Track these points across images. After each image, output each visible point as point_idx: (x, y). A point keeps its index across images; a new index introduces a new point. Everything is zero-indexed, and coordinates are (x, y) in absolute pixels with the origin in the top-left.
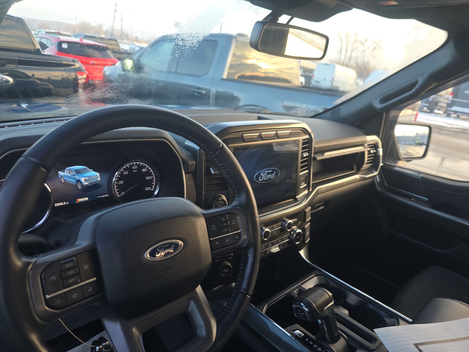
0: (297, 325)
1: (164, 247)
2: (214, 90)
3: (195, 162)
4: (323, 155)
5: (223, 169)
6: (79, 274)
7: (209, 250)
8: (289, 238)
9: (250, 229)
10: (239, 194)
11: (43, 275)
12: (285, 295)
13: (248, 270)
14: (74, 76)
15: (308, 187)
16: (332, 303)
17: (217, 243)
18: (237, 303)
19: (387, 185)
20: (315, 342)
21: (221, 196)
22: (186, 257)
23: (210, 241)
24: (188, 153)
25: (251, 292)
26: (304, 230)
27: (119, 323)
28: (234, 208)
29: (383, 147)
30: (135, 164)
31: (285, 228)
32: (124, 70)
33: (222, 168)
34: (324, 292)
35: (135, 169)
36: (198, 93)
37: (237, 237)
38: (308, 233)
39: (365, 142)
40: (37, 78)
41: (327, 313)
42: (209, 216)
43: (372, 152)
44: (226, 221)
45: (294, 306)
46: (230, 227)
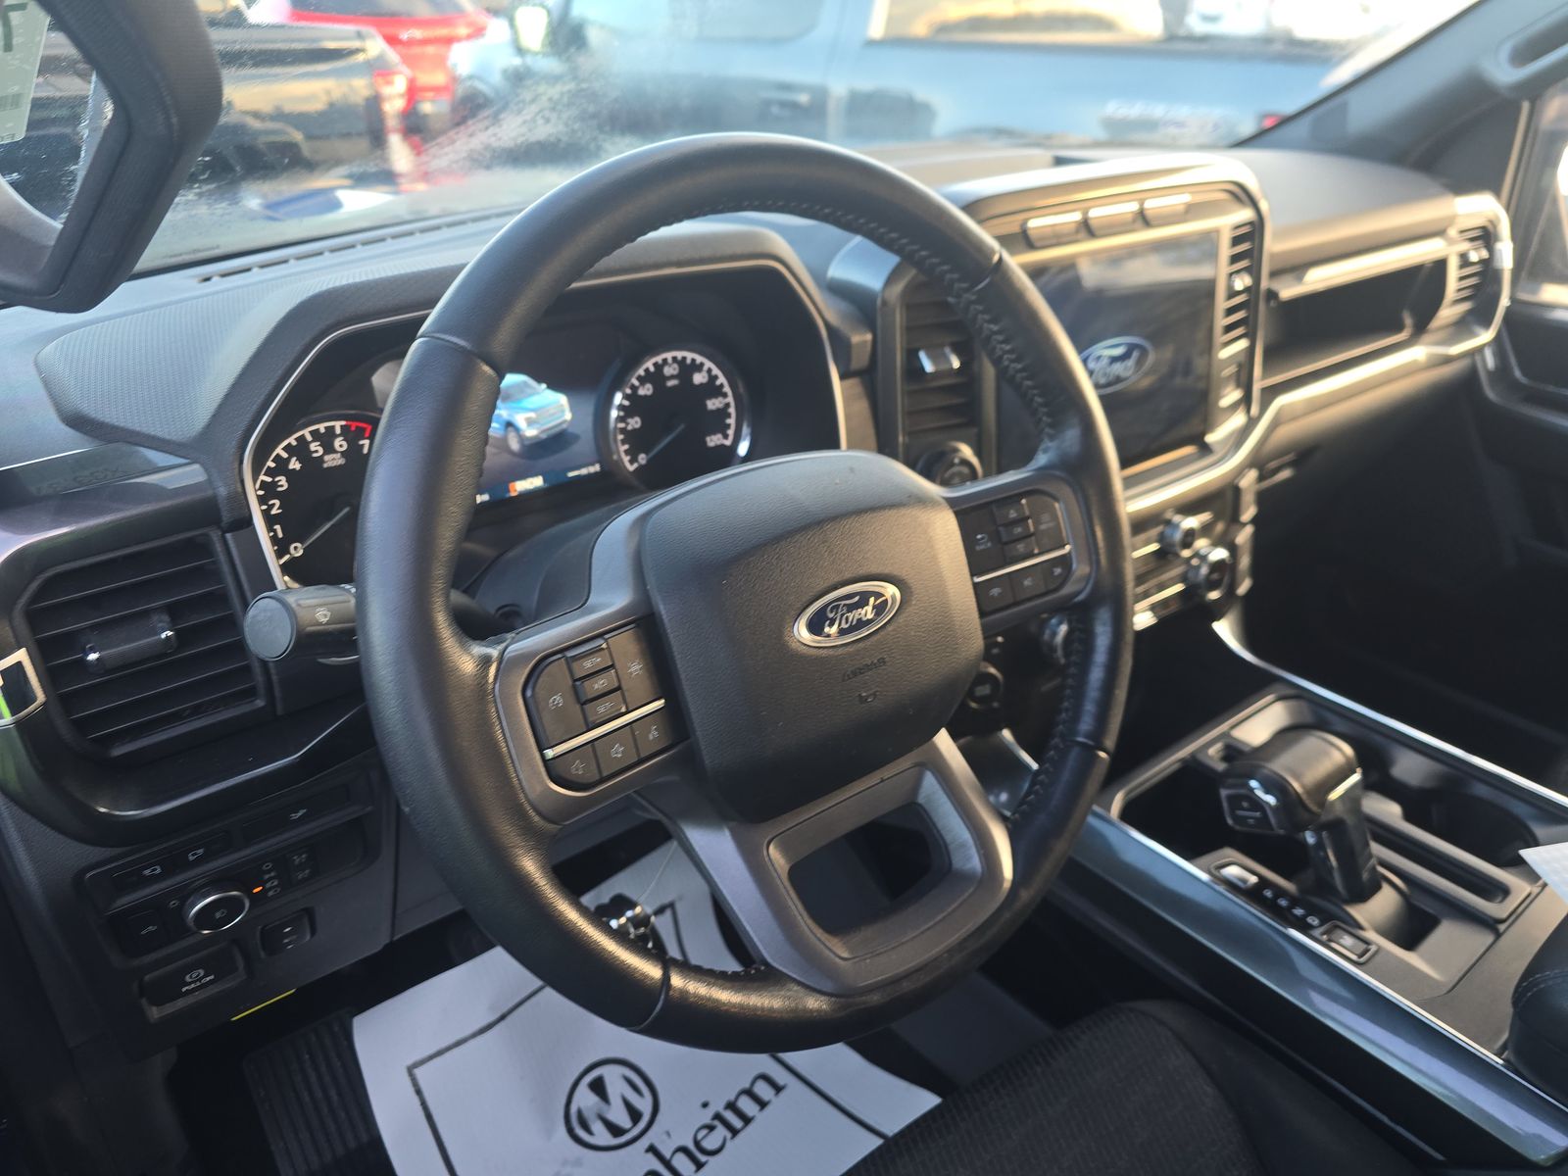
0: (1229, 853)
1: (845, 605)
2: (839, 87)
3: (869, 337)
4: (1300, 279)
5: (1002, 342)
6: (619, 688)
7: (975, 615)
8: (1183, 578)
9: (1101, 543)
10: (1057, 426)
11: (529, 693)
13: (1096, 675)
14: (366, 93)
15: (1246, 400)
16: (1356, 778)
17: (995, 591)
18: (1066, 775)
19: (1523, 380)
20: (1295, 902)
21: (956, 450)
22: (913, 633)
23: (976, 586)
24: (843, 305)
25: (1110, 741)
26: (1233, 549)
27: (727, 833)
28: (1044, 472)
29: (1514, 238)
30: (669, 359)
31: (1172, 545)
32: (520, 51)
33: (1000, 338)
34: (1328, 747)
35: (672, 377)
36: (783, 104)
37: (1058, 571)
38: (1245, 562)
39: (1451, 220)
40: (246, 113)
41: (1340, 811)
42: (964, 507)
43: (1474, 257)
44: (1023, 520)
45: (1224, 793)
46: (1033, 538)
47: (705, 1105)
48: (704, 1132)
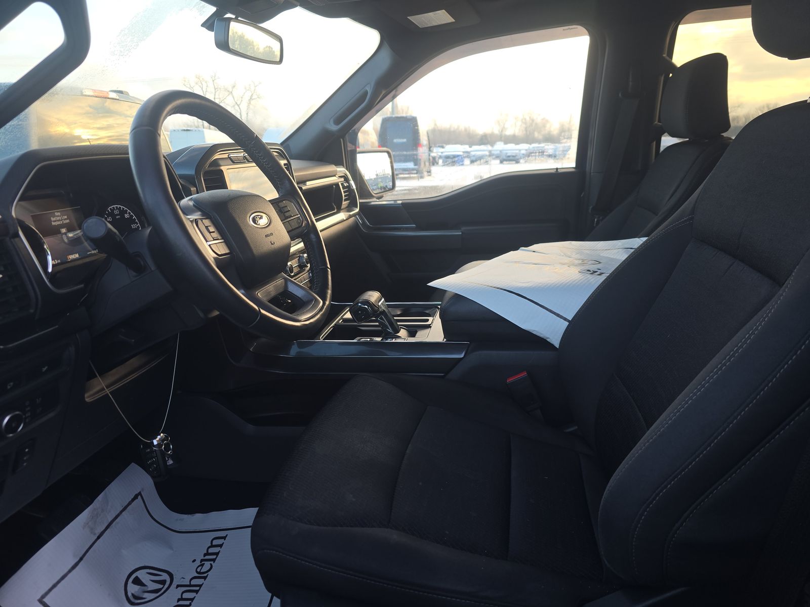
4: (306, 184)
12: (332, 329)
16: (382, 301)
19: (371, 226)
30: (115, 208)
31: (303, 263)
35: (117, 215)
37: (299, 221)
39: (335, 172)
42: (271, 202)
43: (345, 185)
44: (286, 207)
46: (290, 212)
47: (194, 561)
48: (200, 568)
